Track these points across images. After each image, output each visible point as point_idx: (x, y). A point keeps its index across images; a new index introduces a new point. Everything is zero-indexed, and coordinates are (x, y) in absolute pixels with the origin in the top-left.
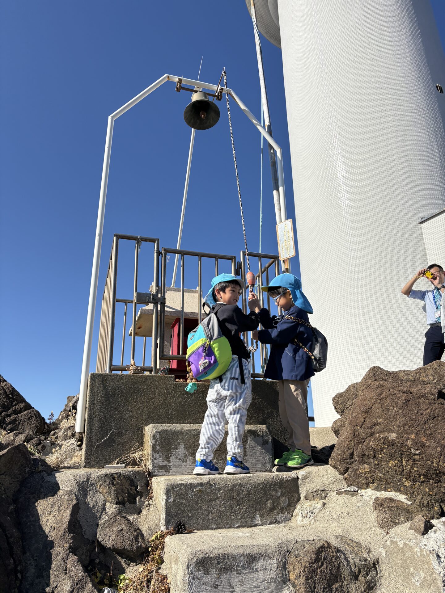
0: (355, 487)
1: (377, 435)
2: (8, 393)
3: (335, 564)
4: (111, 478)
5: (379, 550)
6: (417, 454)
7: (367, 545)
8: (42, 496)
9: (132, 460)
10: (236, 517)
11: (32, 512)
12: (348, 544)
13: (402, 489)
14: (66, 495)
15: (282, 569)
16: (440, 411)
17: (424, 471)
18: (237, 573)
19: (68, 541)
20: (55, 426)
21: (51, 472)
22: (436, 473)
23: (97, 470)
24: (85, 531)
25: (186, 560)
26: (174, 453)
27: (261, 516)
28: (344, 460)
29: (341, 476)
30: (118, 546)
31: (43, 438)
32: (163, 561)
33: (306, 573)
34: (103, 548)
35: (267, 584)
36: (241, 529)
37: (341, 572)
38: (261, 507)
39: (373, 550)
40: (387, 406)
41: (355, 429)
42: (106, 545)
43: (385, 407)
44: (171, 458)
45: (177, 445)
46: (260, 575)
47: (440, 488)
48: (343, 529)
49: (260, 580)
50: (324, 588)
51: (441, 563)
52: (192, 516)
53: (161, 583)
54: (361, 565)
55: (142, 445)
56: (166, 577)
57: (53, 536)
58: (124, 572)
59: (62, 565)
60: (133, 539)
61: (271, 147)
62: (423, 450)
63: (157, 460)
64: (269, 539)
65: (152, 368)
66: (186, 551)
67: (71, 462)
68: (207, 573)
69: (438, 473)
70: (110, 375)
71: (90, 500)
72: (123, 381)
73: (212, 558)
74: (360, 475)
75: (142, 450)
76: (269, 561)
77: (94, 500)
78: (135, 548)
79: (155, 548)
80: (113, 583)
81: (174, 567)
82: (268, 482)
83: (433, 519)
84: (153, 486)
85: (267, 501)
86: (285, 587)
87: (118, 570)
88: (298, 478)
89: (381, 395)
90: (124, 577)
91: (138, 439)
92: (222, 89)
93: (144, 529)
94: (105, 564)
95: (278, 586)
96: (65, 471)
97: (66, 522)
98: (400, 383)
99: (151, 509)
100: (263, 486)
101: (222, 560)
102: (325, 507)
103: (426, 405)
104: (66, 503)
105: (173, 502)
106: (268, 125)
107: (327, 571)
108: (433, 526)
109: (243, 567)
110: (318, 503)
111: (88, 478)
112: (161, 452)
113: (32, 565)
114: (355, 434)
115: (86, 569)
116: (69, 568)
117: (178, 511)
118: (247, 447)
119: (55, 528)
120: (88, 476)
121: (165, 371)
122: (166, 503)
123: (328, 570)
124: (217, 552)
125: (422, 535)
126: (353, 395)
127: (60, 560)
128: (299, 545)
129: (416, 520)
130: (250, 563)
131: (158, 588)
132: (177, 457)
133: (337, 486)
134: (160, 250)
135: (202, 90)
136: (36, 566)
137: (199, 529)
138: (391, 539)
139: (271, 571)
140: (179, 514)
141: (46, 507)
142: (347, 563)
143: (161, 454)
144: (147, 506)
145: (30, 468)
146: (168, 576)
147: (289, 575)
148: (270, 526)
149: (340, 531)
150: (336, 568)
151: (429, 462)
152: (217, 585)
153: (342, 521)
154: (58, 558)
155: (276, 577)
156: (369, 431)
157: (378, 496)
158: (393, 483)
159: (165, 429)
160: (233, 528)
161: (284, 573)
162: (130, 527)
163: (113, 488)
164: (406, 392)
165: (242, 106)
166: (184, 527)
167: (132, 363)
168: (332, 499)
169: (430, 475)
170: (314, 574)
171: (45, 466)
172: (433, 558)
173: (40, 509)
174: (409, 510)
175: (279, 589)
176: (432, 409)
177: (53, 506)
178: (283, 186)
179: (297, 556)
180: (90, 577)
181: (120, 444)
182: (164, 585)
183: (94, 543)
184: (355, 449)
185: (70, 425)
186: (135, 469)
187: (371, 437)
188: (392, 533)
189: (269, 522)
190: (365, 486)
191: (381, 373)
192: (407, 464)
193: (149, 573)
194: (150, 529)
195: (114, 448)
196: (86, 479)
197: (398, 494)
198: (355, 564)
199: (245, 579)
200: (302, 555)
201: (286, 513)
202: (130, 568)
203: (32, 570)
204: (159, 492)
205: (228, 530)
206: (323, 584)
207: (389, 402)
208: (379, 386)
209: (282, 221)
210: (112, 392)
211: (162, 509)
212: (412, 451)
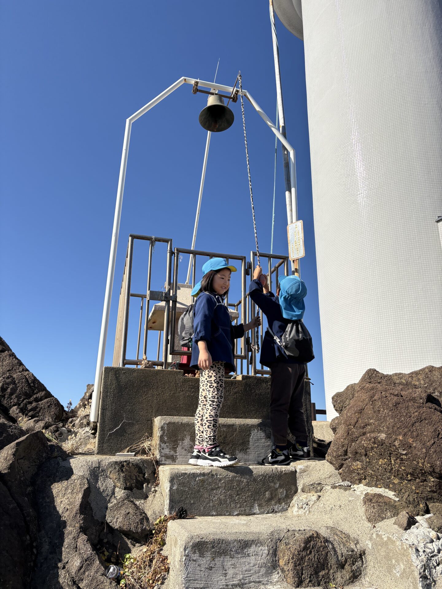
0: (349, 482)
1: (368, 435)
2: (30, 382)
3: (323, 553)
4: (121, 466)
5: (366, 542)
6: (404, 454)
7: (355, 537)
8: (57, 479)
9: (141, 449)
10: (236, 506)
11: (48, 494)
12: (337, 535)
13: (391, 486)
14: (79, 479)
15: (272, 556)
16: (427, 414)
17: (411, 471)
18: (231, 557)
19: (79, 521)
20: (74, 413)
21: (66, 458)
22: (422, 472)
23: (108, 457)
24: (95, 513)
25: (184, 543)
26: (181, 443)
27: (259, 506)
28: (339, 456)
29: (337, 471)
30: (125, 528)
31: (61, 425)
32: (165, 543)
33: (294, 560)
34: (111, 529)
35: (257, 568)
36: (240, 517)
37: (328, 560)
38: (259, 498)
39: (360, 542)
40: (378, 407)
41: (349, 428)
42: (113, 526)
43: (376, 409)
44: (178, 449)
45: (183, 437)
46: (252, 560)
47: (426, 486)
48: (334, 521)
49: (252, 565)
50: (311, 575)
51: (419, 557)
52: (194, 503)
53: (162, 563)
54: (348, 555)
55: (152, 435)
56: (166, 558)
57: (66, 516)
58: (129, 552)
59: (73, 544)
60: (139, 522)
61: (285, 149)
62: (410, 451)
63: (165, 450)
64: (263, 527)
65: (163, 363)
66: (184, 535)
67: (86, 449)
68: (202, 555)
69: (423, 473)
70: (122, 369)
71: (101, 484)
72: (135, 374)
73: (207, 542)
74: (352, 472)
75: (151, 440)
76: (261, 547)
77: (104, 485)
78: (139, 530)
79: (159, 531)
80: (119, 561)
81: (174, 549)
82: (267, 474)
83: (418, 515)
84: (160, 474)
85: (265, 492)
86: (275, 572)
87: (125, 550)
88: (296, 471)
89: (373, 397)
90: (130, 556)
91: (148, 430)
92: (238, 91)
93: (149, 514)
94: (113, 544)
95: (268, 571)
96: (79, 457)
97: (77, 504)
98: (393, 386)
99: (157, 495)
100: (262, 478)
101: (217, 545)
102: (319, 500)
103: (415, 408)
104: (78, 486)
105: (176, 489)
106: (283, 126)
107: (314, 559)
108: (417, 522)
109: (236, 551)
110: (313, 496)
111: (99, 464)
112: (168, 442)
113: (46, 542)
114: (349, 433)
115: (95, 547)
116: (79, 546)
117: (181, 498)
118: (250, 440)
119: (67, 509)
120: (99, 463)
121: (175, 366)
122: (170, 491)
123: (316, 558)
124: (212, 537)
125: (405, 530)
126: (351, 395)
127: (72, 539)
128: (290, 534)
129: (400, 516)
130: (242, 549)
131: (158, 568)
132: (183, 448)
133: (332, 480)
134: (173, 250)
135: (218, 92)
136: (50, 543)
137: (200, 515)
138: (377, 533)
139: (262, 556)
140: (182, 501)
141: (60, 489)
142: (335, 553)
143: (168, 445)
144: (153, 493)
145: (47, 453)
146: (168, 557)
147: (279, 561)
148: (268, 515)
149: (331, 522)
150: (323, 557)
151: (415, 462)
152: (211, 567)
153: (334, 513)
154: (69, 536)
155: (267, 562)
156: (361, 430)
157: (369, 491)
158: (383, 480)
159: (173, 421)
160: (232, 515)
161: (274, 559)
162: (136, 511)
163: (122, 475)
164: (397, 395)
165: (257, 108)
166: (186, 513)
167: (144, 357)
168: (326, 492)
169: (416, 474)
170: (302, 561)
171: (61, 452)
172: (412, 552)
173: (55, 491)
174: (396, 506)
175: (269, 573)
176: (420, 412)
177: (66, 489)
178: (295, 188)
179: (287, 544)
180: (98, 555)
181: (131, 433)
182: (164, 565)
183: (103, 524)
184: (349, 447)
185: (86, 414)
186: (143, 457)
187: (363, 437)
188: (379, 527)
189: (266, 512)
190: (357, 482)
191: (376, 376)
192: (395, 463)
193: (151, 554)
194: (154, 513)
195: (125, 437)
196: (97, 465)
197: (387, 490)
198: (342, 554)
199: (237, 563)
200: (292, 543)
201: (284, 504)
202: (135, 548)
203: (46, 547)
204: (164, 480)
205: (228, 517)
206: (310, 571)
207: (380, 404)
208: (373, 389)
209: (294, 222)
210: (124, 385)
211: (166, 496)
212: (400, 451)
